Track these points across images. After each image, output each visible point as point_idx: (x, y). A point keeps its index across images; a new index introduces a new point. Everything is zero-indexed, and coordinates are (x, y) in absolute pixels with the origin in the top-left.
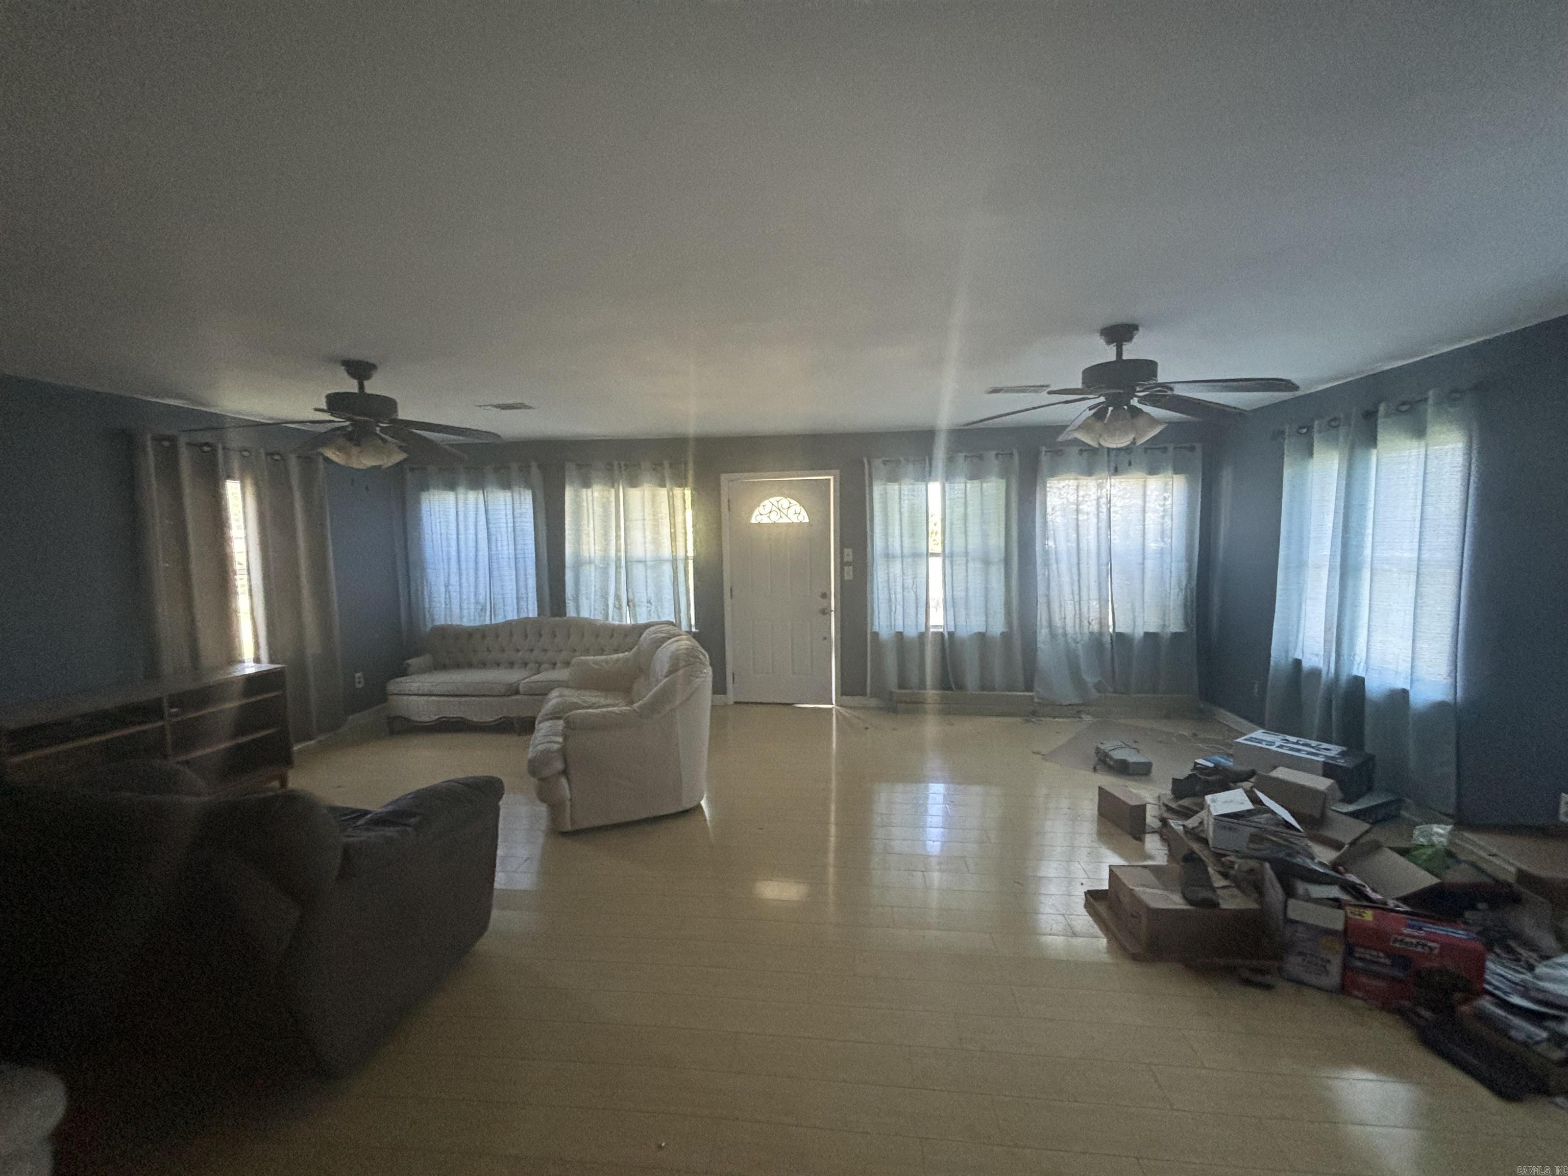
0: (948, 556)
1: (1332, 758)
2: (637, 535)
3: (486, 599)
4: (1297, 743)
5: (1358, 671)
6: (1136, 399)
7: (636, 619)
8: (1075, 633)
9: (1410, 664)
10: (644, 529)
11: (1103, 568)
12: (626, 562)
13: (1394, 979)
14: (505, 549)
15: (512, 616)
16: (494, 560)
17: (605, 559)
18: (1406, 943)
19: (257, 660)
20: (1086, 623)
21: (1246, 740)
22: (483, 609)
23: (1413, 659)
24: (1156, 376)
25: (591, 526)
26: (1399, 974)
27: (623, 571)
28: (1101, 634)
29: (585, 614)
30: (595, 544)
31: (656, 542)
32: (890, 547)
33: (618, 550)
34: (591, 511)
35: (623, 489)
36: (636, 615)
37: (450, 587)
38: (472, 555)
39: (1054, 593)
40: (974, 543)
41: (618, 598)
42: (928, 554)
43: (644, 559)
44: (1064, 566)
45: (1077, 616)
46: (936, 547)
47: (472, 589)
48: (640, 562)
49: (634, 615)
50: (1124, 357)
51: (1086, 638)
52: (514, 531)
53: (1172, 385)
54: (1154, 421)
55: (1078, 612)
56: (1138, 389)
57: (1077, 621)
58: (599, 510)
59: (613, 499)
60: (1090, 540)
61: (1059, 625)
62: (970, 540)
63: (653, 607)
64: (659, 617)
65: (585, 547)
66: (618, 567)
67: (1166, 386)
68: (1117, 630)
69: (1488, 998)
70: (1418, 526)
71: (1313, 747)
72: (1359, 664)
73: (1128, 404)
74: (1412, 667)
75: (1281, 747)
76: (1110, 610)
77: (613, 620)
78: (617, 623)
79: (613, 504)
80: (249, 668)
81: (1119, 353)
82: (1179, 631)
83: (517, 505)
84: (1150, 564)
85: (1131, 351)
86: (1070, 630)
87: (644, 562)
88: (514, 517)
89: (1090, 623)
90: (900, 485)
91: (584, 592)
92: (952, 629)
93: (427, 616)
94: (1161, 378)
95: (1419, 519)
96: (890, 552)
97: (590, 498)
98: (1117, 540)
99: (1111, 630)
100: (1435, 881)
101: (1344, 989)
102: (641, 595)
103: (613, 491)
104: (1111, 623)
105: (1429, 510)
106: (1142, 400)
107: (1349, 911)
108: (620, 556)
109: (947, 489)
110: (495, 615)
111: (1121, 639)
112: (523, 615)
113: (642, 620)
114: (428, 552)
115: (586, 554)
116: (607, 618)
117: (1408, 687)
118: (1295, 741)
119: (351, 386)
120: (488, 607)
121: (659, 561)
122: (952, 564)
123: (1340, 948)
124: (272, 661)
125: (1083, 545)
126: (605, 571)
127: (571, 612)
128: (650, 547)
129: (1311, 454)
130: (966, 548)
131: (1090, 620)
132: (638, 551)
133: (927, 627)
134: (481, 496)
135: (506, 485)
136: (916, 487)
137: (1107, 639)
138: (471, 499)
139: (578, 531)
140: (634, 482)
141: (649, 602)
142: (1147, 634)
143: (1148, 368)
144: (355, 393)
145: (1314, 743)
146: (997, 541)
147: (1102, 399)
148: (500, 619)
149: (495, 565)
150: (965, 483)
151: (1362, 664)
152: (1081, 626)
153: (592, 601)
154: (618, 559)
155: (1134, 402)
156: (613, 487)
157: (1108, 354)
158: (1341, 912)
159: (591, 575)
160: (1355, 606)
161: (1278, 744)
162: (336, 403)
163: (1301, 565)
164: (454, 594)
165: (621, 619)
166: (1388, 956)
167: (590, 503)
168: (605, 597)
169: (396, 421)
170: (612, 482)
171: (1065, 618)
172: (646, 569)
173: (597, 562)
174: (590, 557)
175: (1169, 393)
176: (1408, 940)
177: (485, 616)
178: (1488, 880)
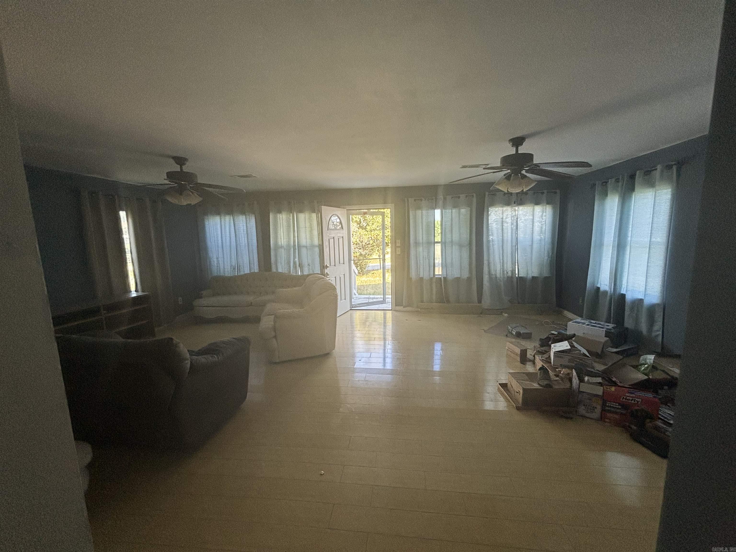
0: (443, 243)
1: (610, 329)
2: (303, 235)
3: (235, 264)
4: (595, 323)
5: (623, 292)
6: (524, 171)
7: (303, 273)
8: (501, 277)
9: (644, 289)
10: (306, 232)
11: (514, 248)
12: (298, 247)
13: (621, 414)
14: (243, 240)
15: (247, 271)
16: (239, 246)
17: (289, 245)
18: (628, 400)
19: (136, 291)
20: (506, 272)
21: (573, 322)
22: (234, 269)
23: (646, 286)
24: (533, 161)
25: (282, 230)
26: (624, 412)
27: (297, 251)
28: (512, 277)
29: (280, 270)
30: (284, 239)
31: (312, 238)
32: (417, 239)
33: (294, 242)
34: (282, 224)
35: (296, 214)
36: (303, 271)
37: (219, 259)
38: (228, 244)
39: (491, 259)
40: (456, 237)
41: (295, 263)
42: (435, 243)
43: (305, 245)
44: (496, 246)
45: (502, 269)
46: (438, 238)
47: (229, 260)
48: (304, 246)
49: (302, 271)
50: (519, 152)
51: (506, 279)
52: (247, 233)
53: (539, 165)
54: (532, 181)
55: (502, 268)
56: (525, 166)
57: (502, 271)
58: (285, 224)
59: (291, 218)
60: (508, 235)
61: (493, 273)
62: (454, 236)
63: (311, 267)
64: (313, 271)
65: (279, 240)
66: (294, 249)
67: (537, 165)
68: (520, 276)
69: (660, 420)
70: (650, 226)
71: (602, 325)
72: (624, 289)
73: (520, 173)
74: (646, 289)
75: (588, 325)
76: (517, 267)
77: (293, 273)
78: (295, 274)
79: (291, 220)
80: (134, 294)
81: (517, 150)
82: (547, 276)
83: (248, 221)
84: (535, 246)
85: (522, 150)
86: (498, 276)
87: (306, 247)
88: (247, 227)
89: (507, 273)
90: (422, 210)
91: (279, 261)
92: (445, 276)
93: (209, 271)
94: (535, 162)
95: (651, 223)
96: (417, 241)
97: (281, 218)
98: (521, 235)
99: (517, 276)
100: (646, 377)
101: (602, 418)
102: (305, 262)
103: (291, 215)
104: (517, 272)
105: (655, 219)
106: (527, 171)
107: (605, 388)
108: (295, 245)
109: (443, 212)
110: (239, 272)
111: (521, 279)
112: (252, 271)
113: (306, 273)
114: (209, 244)
115: (280, 243)
116: (290, 272)
117: (643, 298)
118: (594, 322)
119: (177, 168)
120: (236, 268)
121: (313, 246)
122: (445, 246)
123: (600, 402)
124: (143, 291)
125: (505, 238)
126: (289, 250)
127: (274, 270)
128: (308, 241)
129: (607, 195)
130: (452, 239)
131: (508, 271)
132: (304, 241)
133: (434, 274)
134: (232, 217)
135: (243, 213)
136: (429, 211)
137: (515, 280)
138: (228, 219)
139: (276, 233)
140: (301, 211)
141: (309, 265)
142: (533, 277)
143: (530, 157)
144: (178, 172)
145: (602, 323)
146: (465, 236)
147: (509, 171)
148: (242, 273)
149: (239, 249)
150: (452, 209)
151: (625, 289)
152: (503, 274)
153: (283, 265)
154: (294, 245)
155: (524, 172)
156: (291, 212)
157: (513, 151)
158: (602, 388)
159: (282, 253)
160: (623, 263)
161: (586, 324)
162: (170, 175)
163: (601, 245)
164: (220, 262)
165: (296, 273)
166: (620, 404)
167: (281, 220)
168: (289, 263)
169: (197, 184)
170: (290, 211)
171: (496, 271)
172: (307, 250)
173: (285, 247)
174: (281, 245)
175: (538, 168)
176: (628, 398)
177: (235, 272)
178: (669, 377)
